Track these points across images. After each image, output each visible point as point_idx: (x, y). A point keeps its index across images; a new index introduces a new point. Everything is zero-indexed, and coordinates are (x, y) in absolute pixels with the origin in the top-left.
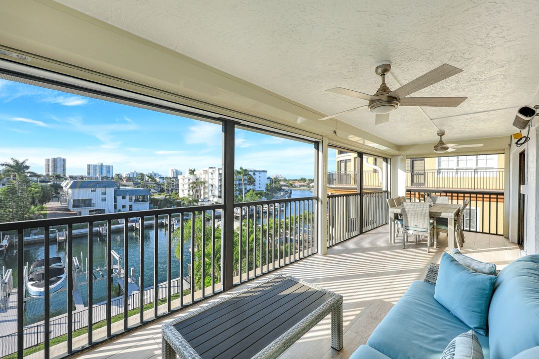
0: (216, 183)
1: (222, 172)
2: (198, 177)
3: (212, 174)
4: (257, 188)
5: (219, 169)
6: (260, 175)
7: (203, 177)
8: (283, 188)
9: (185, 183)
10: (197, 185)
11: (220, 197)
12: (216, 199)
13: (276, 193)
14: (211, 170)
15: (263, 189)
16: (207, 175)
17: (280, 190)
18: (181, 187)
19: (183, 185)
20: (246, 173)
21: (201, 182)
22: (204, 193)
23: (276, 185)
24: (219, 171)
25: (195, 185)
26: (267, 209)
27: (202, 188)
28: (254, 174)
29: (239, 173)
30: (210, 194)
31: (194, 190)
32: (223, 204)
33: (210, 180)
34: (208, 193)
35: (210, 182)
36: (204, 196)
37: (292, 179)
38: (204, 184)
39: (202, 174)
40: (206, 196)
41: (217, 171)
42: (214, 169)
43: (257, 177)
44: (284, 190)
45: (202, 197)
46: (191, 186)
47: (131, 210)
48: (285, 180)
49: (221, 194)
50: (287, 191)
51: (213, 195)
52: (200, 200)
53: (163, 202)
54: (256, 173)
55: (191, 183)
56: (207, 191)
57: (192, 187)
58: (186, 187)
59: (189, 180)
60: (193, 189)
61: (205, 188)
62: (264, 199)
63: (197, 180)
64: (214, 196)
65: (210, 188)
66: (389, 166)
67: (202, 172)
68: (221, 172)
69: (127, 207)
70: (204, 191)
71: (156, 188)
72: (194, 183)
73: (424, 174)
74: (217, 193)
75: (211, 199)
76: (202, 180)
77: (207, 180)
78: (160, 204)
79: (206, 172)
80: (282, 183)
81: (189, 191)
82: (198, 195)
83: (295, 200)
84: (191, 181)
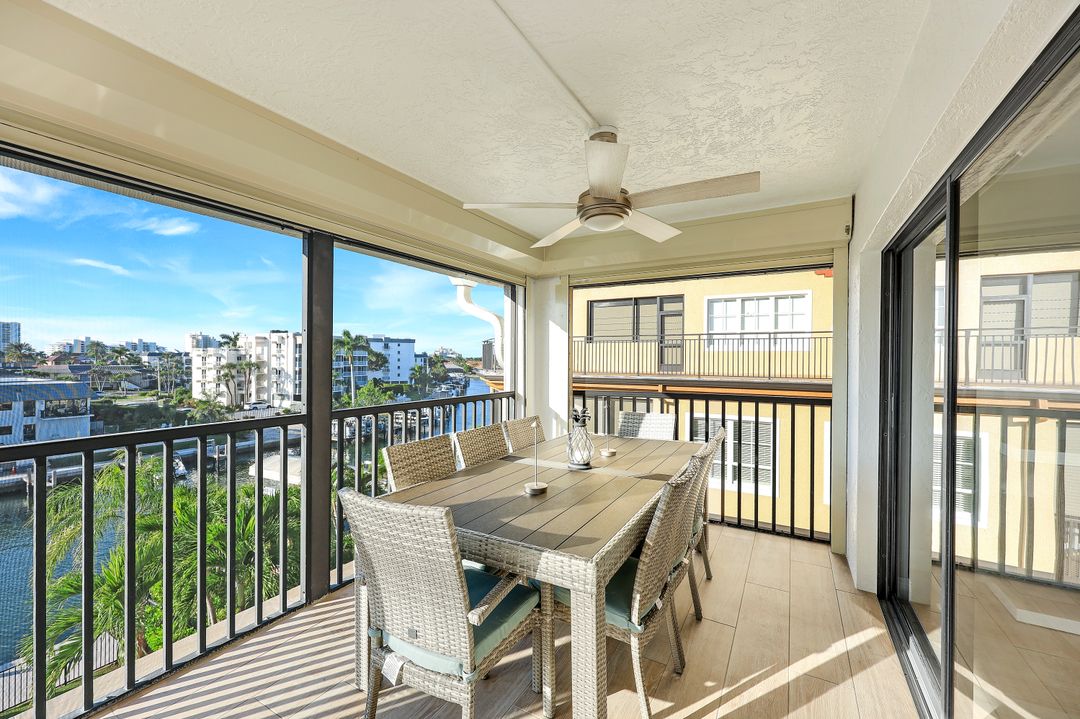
0: (289, 366)
1: (302, 340)
2: (243, 353)
3: (278, 345)
4: (393, 377)
5: (296, 335)
6: (399, 349)
7: (254, 353)
8: (452, 375)
9: (208, 366)
10: (238, 371)
11: (297, 398)
12: (287, 404)
13: (434, 386)
14: (275, 337)
15: (405, 377)
16: (266, 348)
17: (445, 379)
18: (196, 375)
19: (204, 371)
20: (359, 344)
21: (250, 365)
22: (258, 391)
23: (435, 370)
24: (295, 339)
25: (234, 372)
26: (402, 421)
27: (253, 378)
28: (386, 347)
29: (341, 343)
30: (274, 391)
31: (231, 384)
32: (304, 412)
33: (274, 359)
34: (268, 390)
35: (274, 364)
36: (258, 397)
37: (474, 357)
38: (258, 368)
39: (254, 344)
40: (265, 396)
41: (291, 339)
42: (284, 335)
43: (392, 352)
44: (451, 379)
45: (253, 399)
46: (222, 373)
47: (33, 437)
48: (459, 359)
49: (300, 392)
50: (457, 383)
51: (283, 393)
52: (246, 407)
53: (137, 415)
54: (390, 344)
55: (223, 367)
56: (265, 384)
57: (226, 375)
58: (212, 375)
59: (219, 359)
60: (227, 381)
61: (259, 378)
62: (402, 399)
63: (239, 358)
64: (283, 396)
65: (274, 377)
66: (520, 309)
67: (254, 342)
68: (299, 340)
69: (18, 433)
70: (258, 384)
71: (138, 379)
72: (231, 366)
73: (681, 346)
74: (290, 389)
75: (276, 403)
76: (253, 360)
77: (265, 359)
78: (131, 418)
79: (263, 341)
80: (448, 366)
81: (218, 385)
82: (242, 396)
83: (474, 399)
84: (224, 362)
